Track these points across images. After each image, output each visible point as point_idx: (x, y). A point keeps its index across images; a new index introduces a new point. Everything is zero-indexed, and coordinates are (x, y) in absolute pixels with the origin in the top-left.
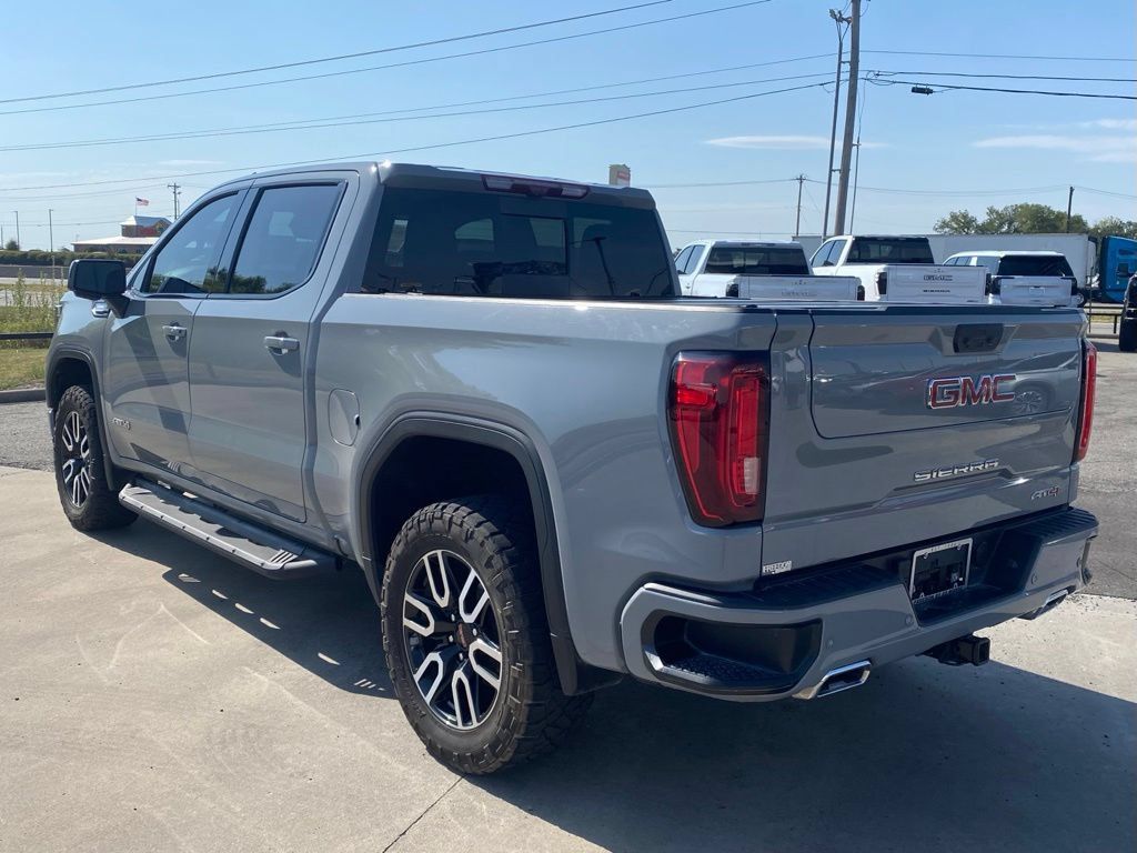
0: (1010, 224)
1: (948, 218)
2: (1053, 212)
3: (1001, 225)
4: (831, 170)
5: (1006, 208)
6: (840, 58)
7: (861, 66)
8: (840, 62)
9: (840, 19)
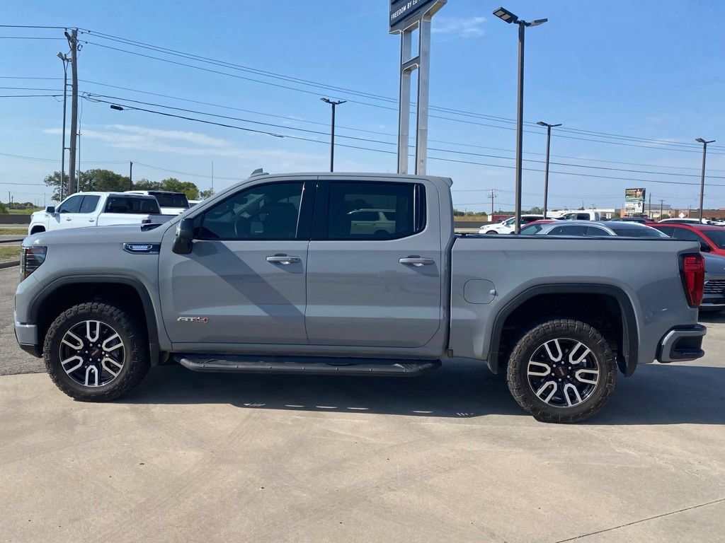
0: (91, 180)
1: (53, 175)
2: (114, 174)
3: (85, 181)
4: (64, 148)
5: (88, 171)
6: (66, 82)
7: (79, 88)
8: (66, 85)
9: (64, 59)
